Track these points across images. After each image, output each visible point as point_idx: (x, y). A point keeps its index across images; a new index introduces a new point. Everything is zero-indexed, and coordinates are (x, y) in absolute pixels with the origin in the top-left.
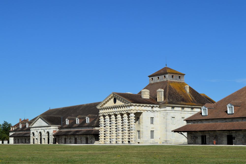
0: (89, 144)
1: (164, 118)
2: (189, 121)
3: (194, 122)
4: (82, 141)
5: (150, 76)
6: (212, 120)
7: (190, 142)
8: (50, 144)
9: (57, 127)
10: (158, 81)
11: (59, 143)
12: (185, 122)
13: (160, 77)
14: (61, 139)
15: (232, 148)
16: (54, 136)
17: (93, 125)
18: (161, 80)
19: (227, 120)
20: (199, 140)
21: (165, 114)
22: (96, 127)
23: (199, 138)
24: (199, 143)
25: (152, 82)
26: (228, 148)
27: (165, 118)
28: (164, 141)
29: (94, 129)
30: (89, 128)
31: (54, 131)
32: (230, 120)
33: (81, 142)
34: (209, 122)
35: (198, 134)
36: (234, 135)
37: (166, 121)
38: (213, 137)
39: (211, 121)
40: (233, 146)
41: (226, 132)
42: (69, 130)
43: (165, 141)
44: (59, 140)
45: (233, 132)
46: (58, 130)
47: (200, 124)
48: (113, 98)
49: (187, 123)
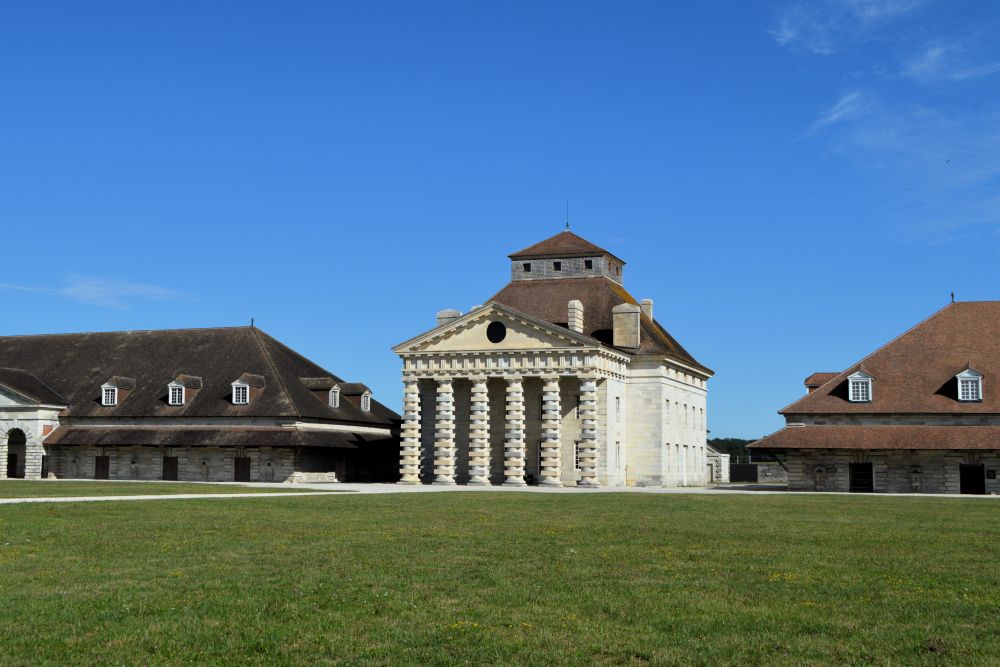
0: (255, 481)
1: (648, 401)
2: (796, 417)
3: (820, 420)
4: (211, 470)
5: (514, 258)
6: (902, 416)
7: (801, 483)
8: (26, 478)
9: (55, 414)
10: (558, 276)
11: (58, 477)
12: (783, 418)
13: (564, 263)
14: (77, 460)
15: (981, 504)
16: (46, 446)
17: (284, 414)
18: (568, 273)
19: (963, 420)
20: (841, 478)
21: (652, 388)
22: (299, 420)
23: (839, 470)
24: (843, 487)
25: (528, 277)
26: (967, 504)
27: (654, 401)
28: (648, 476)
29: (286, 427)
30: (254, 423)
31: (47, 429)
32: (977, 419)
33: (208, 475)
34: (884, 423)
35: (836, 458)
36: (988, 465)
37: (656, 411)
38: (902, 467)
39: (897, 419)
40: (992, 499)
41: (958, 454)
42: (133, 426)
43: (650, 479)
44: (59, 464)
45: (985, 455)
46: (57, 424)
47: (845, 426)
48: (488, 323)
49: (788, 421)
